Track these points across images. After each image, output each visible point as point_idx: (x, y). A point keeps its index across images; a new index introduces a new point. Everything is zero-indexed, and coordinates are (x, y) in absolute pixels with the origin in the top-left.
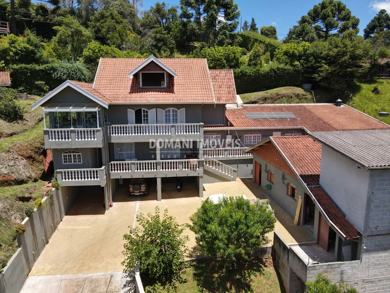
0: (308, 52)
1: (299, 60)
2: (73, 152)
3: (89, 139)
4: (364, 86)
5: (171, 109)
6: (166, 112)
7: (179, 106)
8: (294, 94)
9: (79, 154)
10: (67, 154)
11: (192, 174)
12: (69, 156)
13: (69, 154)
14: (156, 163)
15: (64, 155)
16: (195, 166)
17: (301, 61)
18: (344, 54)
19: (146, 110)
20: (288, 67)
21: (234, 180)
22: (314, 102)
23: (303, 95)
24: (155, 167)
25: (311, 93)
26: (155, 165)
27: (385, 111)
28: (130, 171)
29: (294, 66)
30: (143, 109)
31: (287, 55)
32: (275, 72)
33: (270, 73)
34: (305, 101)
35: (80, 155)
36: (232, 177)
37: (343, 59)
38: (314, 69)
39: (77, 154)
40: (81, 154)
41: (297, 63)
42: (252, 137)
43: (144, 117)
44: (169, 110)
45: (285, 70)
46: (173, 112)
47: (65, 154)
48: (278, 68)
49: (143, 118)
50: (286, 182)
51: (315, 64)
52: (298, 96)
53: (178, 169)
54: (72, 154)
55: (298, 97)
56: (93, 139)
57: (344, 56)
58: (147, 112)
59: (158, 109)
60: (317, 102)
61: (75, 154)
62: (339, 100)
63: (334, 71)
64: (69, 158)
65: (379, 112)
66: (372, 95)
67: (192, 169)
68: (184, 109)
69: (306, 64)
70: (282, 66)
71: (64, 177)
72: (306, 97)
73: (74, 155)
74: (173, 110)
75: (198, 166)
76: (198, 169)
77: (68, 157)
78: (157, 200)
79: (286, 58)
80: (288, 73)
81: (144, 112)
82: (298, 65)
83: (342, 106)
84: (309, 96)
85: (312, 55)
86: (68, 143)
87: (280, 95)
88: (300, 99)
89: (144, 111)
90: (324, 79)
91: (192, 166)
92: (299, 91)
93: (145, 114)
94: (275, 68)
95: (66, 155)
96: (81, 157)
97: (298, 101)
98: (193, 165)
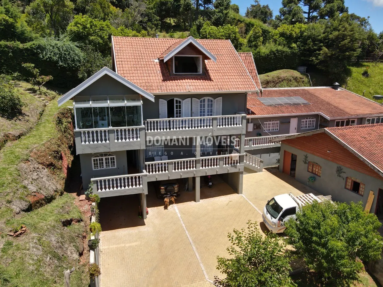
0: (305, 34)
1: (295, 42)
2: (106, 155)
3: (131, 140)
4: (354, 69)
5: (206, 98)
6: (201, 102)
7: (215, 96)
8: (293, 77)
9: (112, 157)
10: (98, 158)
11: (233, 170)
12: (100, 159)
13: (101, 158)
14: (195, 161)
15: (94, 160)
16: (235, 162)
17: (298, 43)
18: (344, 37)
19: (178, 99)
20: (286, 49)
21: (260, 171)
22: (310, 86)
23: (301, 78)
24: (194, 165)
25: (307, 76)
26: (194, 163)
27: (378, 94)
28: (167, 171)
29: (291, 48)
30: (175, 99)
31: (283, 37)
32: (274, 54)
33: (270, 55)
34: (302, 84)
35: (114, 158)
36: (259, 168)
37: (343, 43)
38: (311, 52)
39: (110, 157)
41: (294, 45)
42: (271, 124)
43: (177, 108)
44: (204, 100)
45: (284, 52)
46: (208, 102)
47: (95, 158)
48: (277, 50)
49: (175, 110)
50: (344, 175)
51: (313, 47)
52: (296, 79)
53: (218, 166)
54: (104, 158)
55: (296, 80)
56: (135, 139)
57: (344, 40)
58: (180, 102)
59: (193, 99)
60: (313, 86)
61: (107, 157)
62: (337, 84)
63: (334, 55)
64: (100, 163)
65: (373, 94)
66: (363, 78)
67: (233, 165)
68: (221, 98)
69: (302, 46)
70: (280, 48)
71: (99, 187)
72: (303, 80)
73: (106, 159)
74: (209, 99)
75: (238, 162)
76: (238, 164)
77: (98, 162)
78: (195, 201)
79: (283, 40)
80: (286, 55)
81: (177, 103)
82: (295, 47)
83: (339, 89)
84: (306, 80)
85: (309, 37)
86: (105, 146)
87: (281, 78)
88: (298, 82)
89: (177, 101)
90: (321, 62)
91: (233, 162)
92: (296, 74)
93: (178, 104)
94: (274, 50)
95: (97, 160)
96: (115, 160)
97: (296, 84)
98: (234, 161)
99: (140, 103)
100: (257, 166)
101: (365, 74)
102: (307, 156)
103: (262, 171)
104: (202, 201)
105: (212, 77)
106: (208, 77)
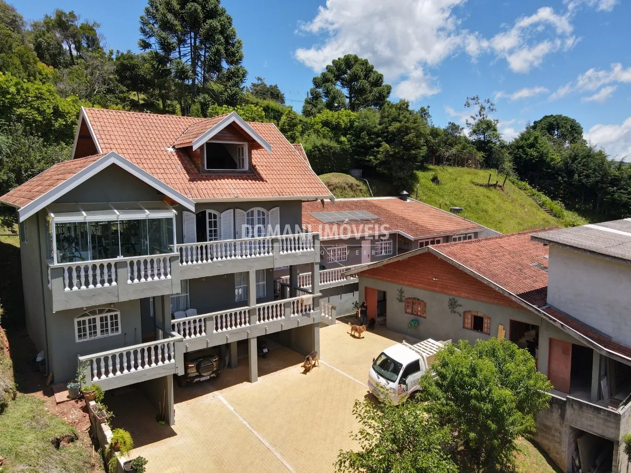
0: (356, 124)
1: (345, 136)
2: (101, 312)
3: (156, 278)
4: (420, 174)
5: (255, 210)
6: (248, 214)
7: (269, 205)
8: (347, 184)
9: (113, 314)
10: (86, 318)
11: (304, 322)
12: (89, 320)
13: (92, 317)
14: (249, 311)
15: (79, 323)
16: (308, 308)
17: (348, 136)
18: (407, 130)
19: (213, 212)
20: (333, 144)
21: (332, 323)
22: (371, 196)
23: (357, 186)
24: (247, 319)
25: (365, 183)
26: (247, 315)
27: (455, 206)
28: (203, 334)
29: (340, 143)
30: (208, 211)
31: (328, 126)
32: (319, 150)
33: (313, 151)
34: (360, 194)
35: (116, 316)
36: (330, 318)
37: (407, 138)
38: (367, 150)
39: (109, 315)
40: (118, 313)
41: (343, 139)
42: (336, 250)
43: (210, 227)
44: (252, 212)
45: (331, 148)
46: (259, 215)
47: (81, 319)
48: (322, 145)
49: (208, 229)
50: (460, 310)
51: (368, 142)
52: (351, 186)
53: (283, 317)
54: (98, 317)
55: (352, 188)
56: (163, 277)
57: (407, 134)
58: (215, 216)
59: (238, 211)
60: (375, 196)
61: (104, 315)
62: (405, 193)
63: (398, 153)
64: (90, 327)
65: (450, 206)
66: (433, 185)
67: (304, 313)
68: (278, 208)
69: (354, 140)
70: (326, 142)
71: (95, 372)
72: (360, 188)
73: (102, 319)
74: (259, 212)
75: (312, 307)
76: (312, 311)
77: (87, 326)
79: (327, 131)
80: (334, 153)
81: (210, 218)
82: (344, 141)
83: (408, 201)
84: (363, 187)
85: (362, 129)
86: (109, 291)
87: (333, 185)
88: (355, 191)
89: (210, 214)
90: (382, 163)
91: (304, 309)
92: (351, 179)
93: (213, 220)
94: (318, 145)
95: (84, 322)
96: (119, 320)
97: (352, 193)
98: (306, 306)
99: (172, 214)
100: (327, 316)
101: (435, 180)
102: (403, 290)
103: (335, 323)
104: (260, 379)
105: (264, 177)
106: (257, 175)
